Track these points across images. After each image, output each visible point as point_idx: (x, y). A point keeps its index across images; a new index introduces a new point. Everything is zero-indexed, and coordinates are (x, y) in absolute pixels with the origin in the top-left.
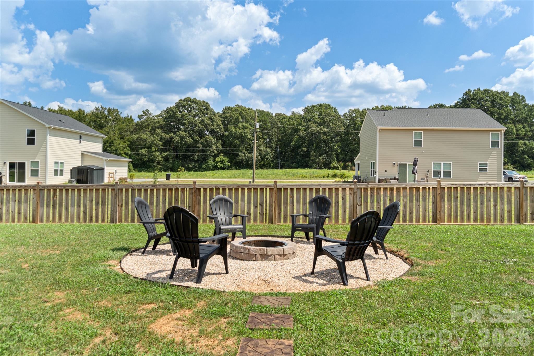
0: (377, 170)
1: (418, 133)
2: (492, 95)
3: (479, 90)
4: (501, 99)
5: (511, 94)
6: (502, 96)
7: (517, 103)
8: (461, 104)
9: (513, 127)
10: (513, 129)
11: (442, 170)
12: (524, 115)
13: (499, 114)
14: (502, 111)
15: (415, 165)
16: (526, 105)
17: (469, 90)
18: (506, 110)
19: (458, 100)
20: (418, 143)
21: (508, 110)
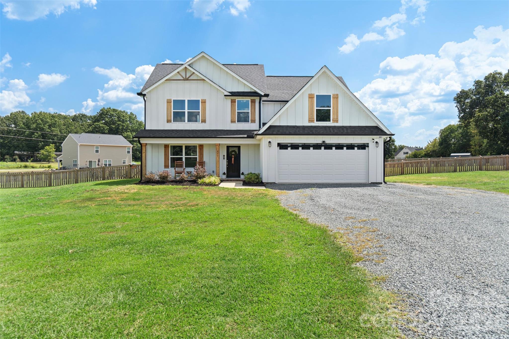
0: (79, 164)
1: (97, 147)
2: (118, 113)
3: (110, 108)
4: (123, 116)
5: (129, 113)
6: (124, 114)
7: (132, 119)
8: (99, 116)
9: (131, 134)
10: (130, 136)
11: (108, 163)
12: (136, 127)
13: (122, 126)
14: (124, 124)
15: (99, 161)
16: (137, 121)
17: (104, 108)
18: (126, 123)
19: (97, 114)
20: (97, 151)
21: (127, 124)
